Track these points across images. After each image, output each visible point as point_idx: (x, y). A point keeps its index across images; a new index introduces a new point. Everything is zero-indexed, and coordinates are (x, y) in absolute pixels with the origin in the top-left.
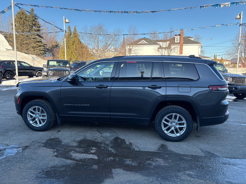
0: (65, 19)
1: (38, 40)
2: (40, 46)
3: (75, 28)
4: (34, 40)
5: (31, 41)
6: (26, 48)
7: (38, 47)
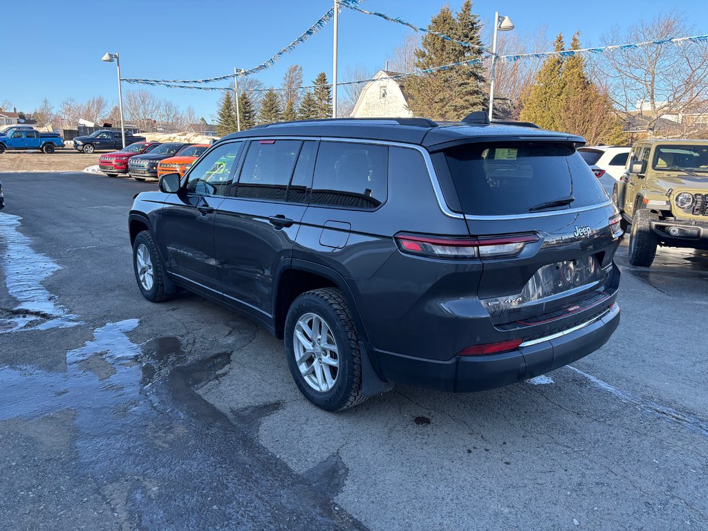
0: (501, 19)
1: (469, 88)
2: (473, 105)
3: (575, 40)
4: (459, 89)
5: (453, 93)
6: (440, 112)
7: (467, 108)
